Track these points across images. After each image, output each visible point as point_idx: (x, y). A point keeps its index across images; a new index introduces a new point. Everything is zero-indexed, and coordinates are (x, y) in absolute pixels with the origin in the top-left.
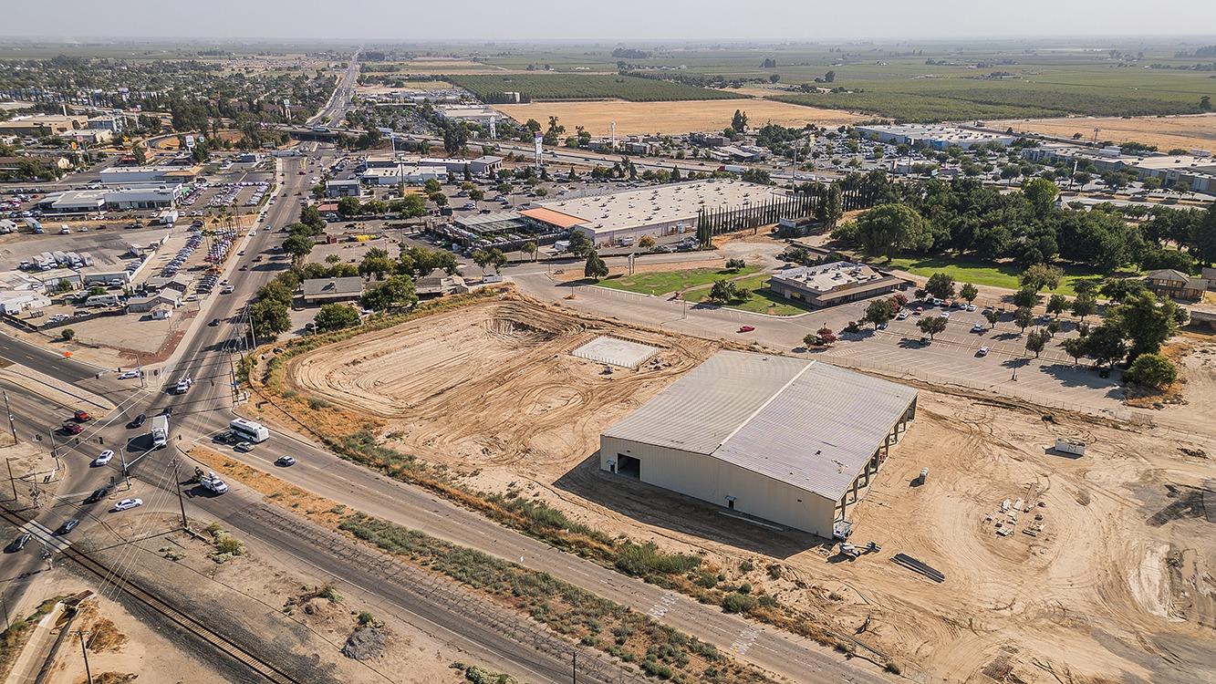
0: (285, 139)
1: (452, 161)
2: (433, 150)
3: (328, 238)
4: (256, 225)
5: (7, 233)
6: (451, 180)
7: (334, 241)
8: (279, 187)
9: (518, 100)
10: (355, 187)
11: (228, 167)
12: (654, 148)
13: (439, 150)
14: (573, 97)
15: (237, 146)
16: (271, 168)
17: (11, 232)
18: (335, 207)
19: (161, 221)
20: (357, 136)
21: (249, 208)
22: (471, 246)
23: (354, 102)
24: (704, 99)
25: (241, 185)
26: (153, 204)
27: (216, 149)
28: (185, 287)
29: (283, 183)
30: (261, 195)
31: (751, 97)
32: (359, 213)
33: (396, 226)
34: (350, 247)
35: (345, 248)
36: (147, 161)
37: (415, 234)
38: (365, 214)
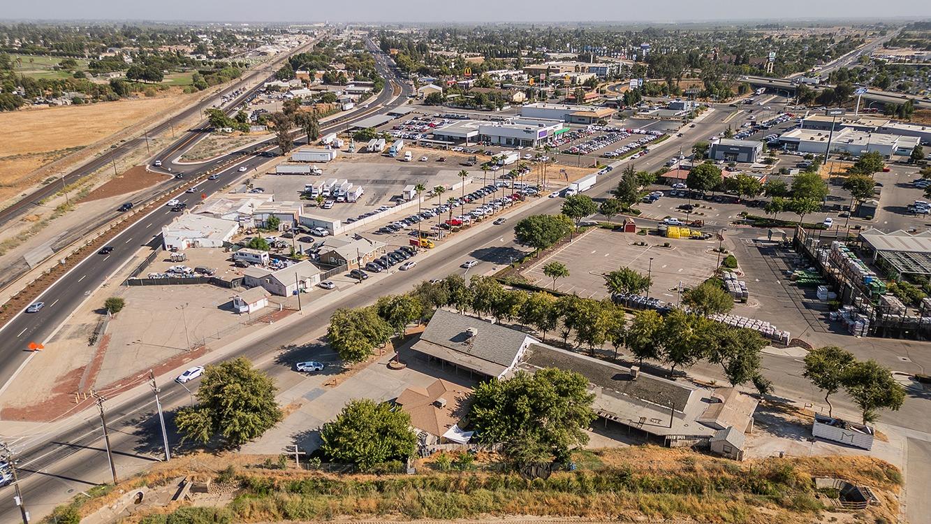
3: (624, 223)
6: (915, 159)
7: (635, 229)
8: (672, 138)
10: (750, 151)
11: (649, 112)
16: (689, 118)
18: (685, 175)
20: (823, 91)
21: (602, 159)
22: (853, 303)
25: (632, 132)
26: (519, 141)
28: (346, 262)
29: (680, 136)
30: (635, 145)
33: (754, 221)
34: (642, 244)
35: (635, 244)
36: (587, 101)
37: (773, 242)
38: (729, 193)
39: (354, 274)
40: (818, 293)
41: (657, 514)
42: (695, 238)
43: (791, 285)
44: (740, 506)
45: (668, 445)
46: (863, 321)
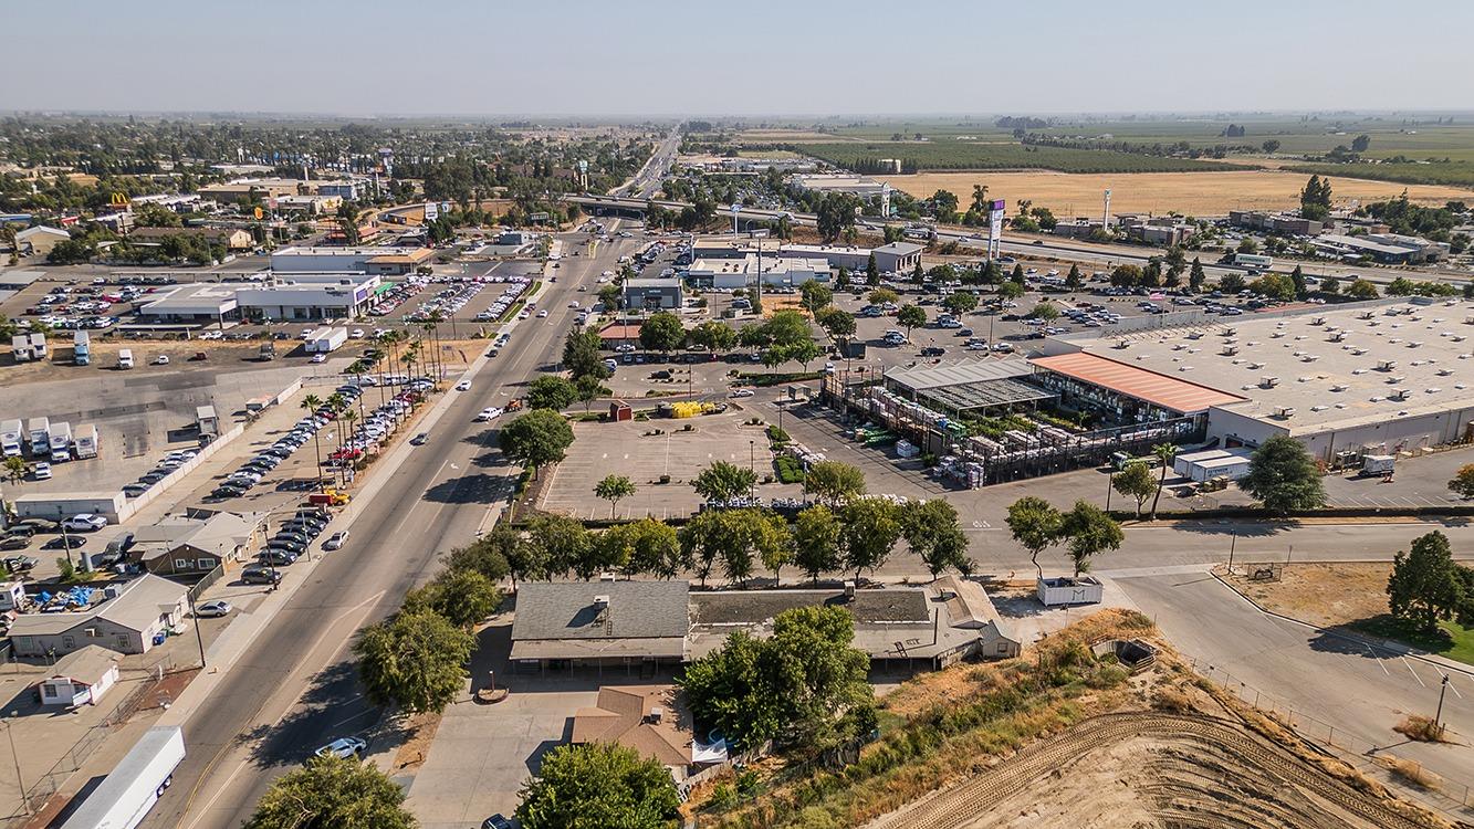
0: (573, 213)
1: (835, 250)
2: (797, 234)
3: (614, 407)
4: (479, 363)
5: (25, 361)
6: (843, 284)
7: (626, 415)
8: (546, 285)
9: (899, 170)
10: (673, 292)
11: (478, 251)
12: (1185, 236)
13: (806, 232)
14: (977, 167)
15: (502, 222)
16: (541, 254)
17: (33, 359)
18: (634, 332)
19: (308, 348)
20: (679, 210)
21: (481, 324)
22: (951, 452)
23: (674, 170)
24: (1181, 170)
25: (483, 281)
26: (319, 310)
27: (473, 225)
28: (218, 560)
29: (553, 280)
30: (508, 300)
31: (1259, 168)
32: (682, 346)
33: (756, 380)
34: (658, 432)
35: (648, 434)
36: (364, 240)
37: (797, 401)
38: (692, 350)
39: (251, 577)
40: (899, 451)
41: (1003, 748)
42: (709, 413)
43: (863, 447)
44: (1065, 704)
45: (939, 668)
46: (976, 470)
